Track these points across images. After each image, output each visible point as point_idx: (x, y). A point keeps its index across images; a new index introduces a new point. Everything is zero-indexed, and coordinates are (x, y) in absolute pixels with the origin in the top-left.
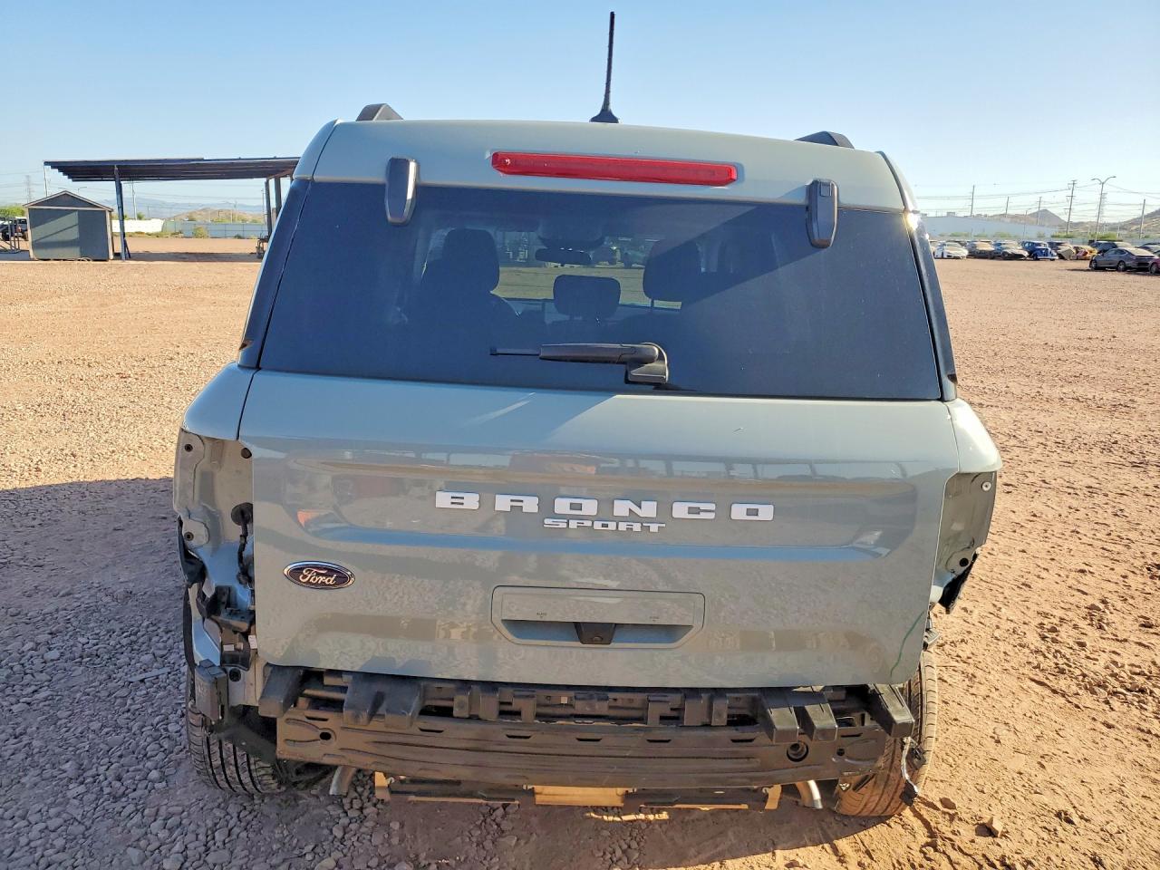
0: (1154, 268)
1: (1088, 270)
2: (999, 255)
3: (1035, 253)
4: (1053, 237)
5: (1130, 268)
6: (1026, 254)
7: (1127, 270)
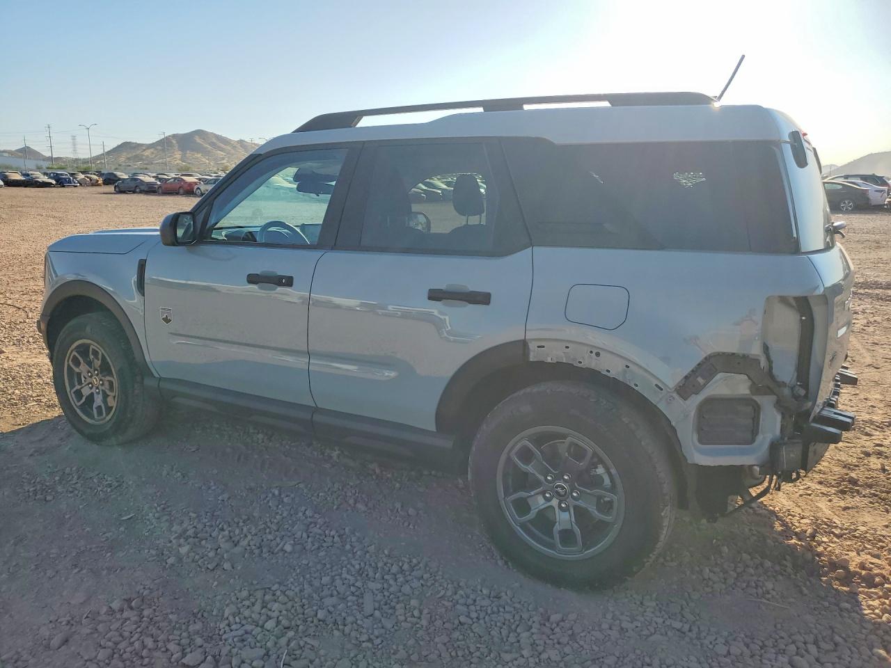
0: (160, 191)
1: (114, 193)
2: (30, 183)
3: (61, 182)
4: (48, 168)
5: (144, 191)
6: (54, 182)
7: (141, 192)
